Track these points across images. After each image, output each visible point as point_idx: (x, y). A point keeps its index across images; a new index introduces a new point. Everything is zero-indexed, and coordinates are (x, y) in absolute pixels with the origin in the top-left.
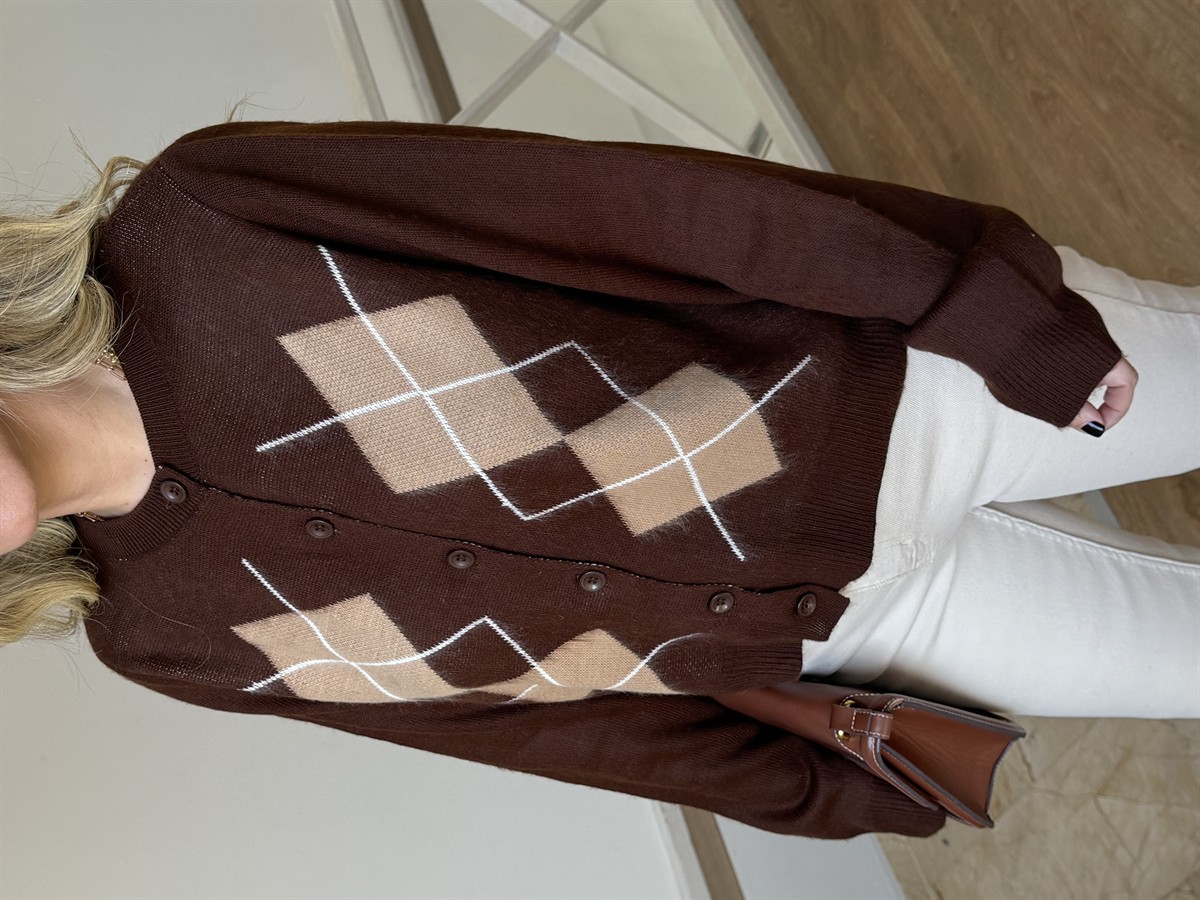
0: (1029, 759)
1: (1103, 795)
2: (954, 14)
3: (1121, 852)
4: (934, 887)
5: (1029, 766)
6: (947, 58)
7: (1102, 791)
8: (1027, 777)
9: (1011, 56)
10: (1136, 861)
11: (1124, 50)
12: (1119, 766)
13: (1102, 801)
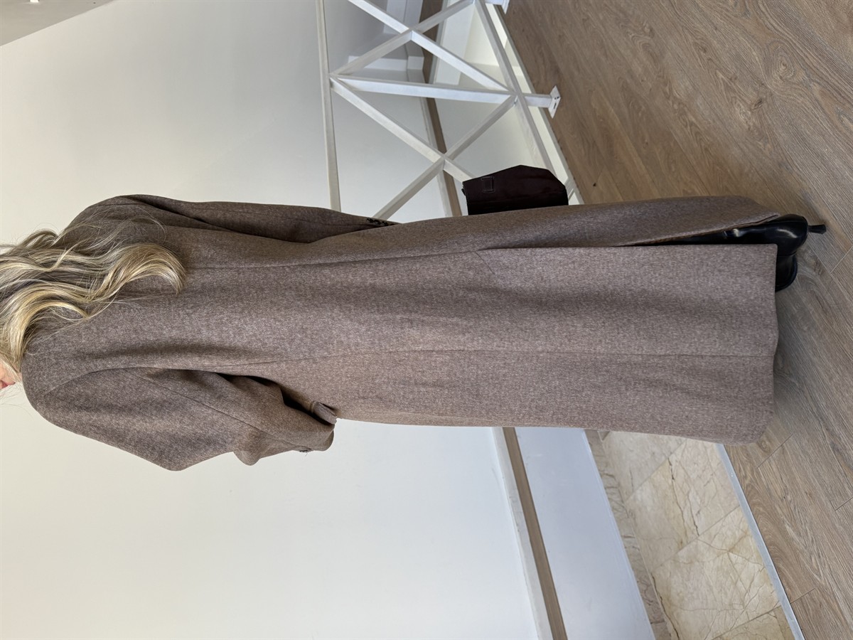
0: (697, 524)
1: (732, 552)
2: (647, 143)
3: (739, 584)
4: (652, 574)
5: (697, 527)
6: (643, 167)
7: (731, 550)
8: (696, 532)
9: (673, 170)
10: (748, 591)
11: (729, 171)
12: (740, 539)
13: (731, 554)
